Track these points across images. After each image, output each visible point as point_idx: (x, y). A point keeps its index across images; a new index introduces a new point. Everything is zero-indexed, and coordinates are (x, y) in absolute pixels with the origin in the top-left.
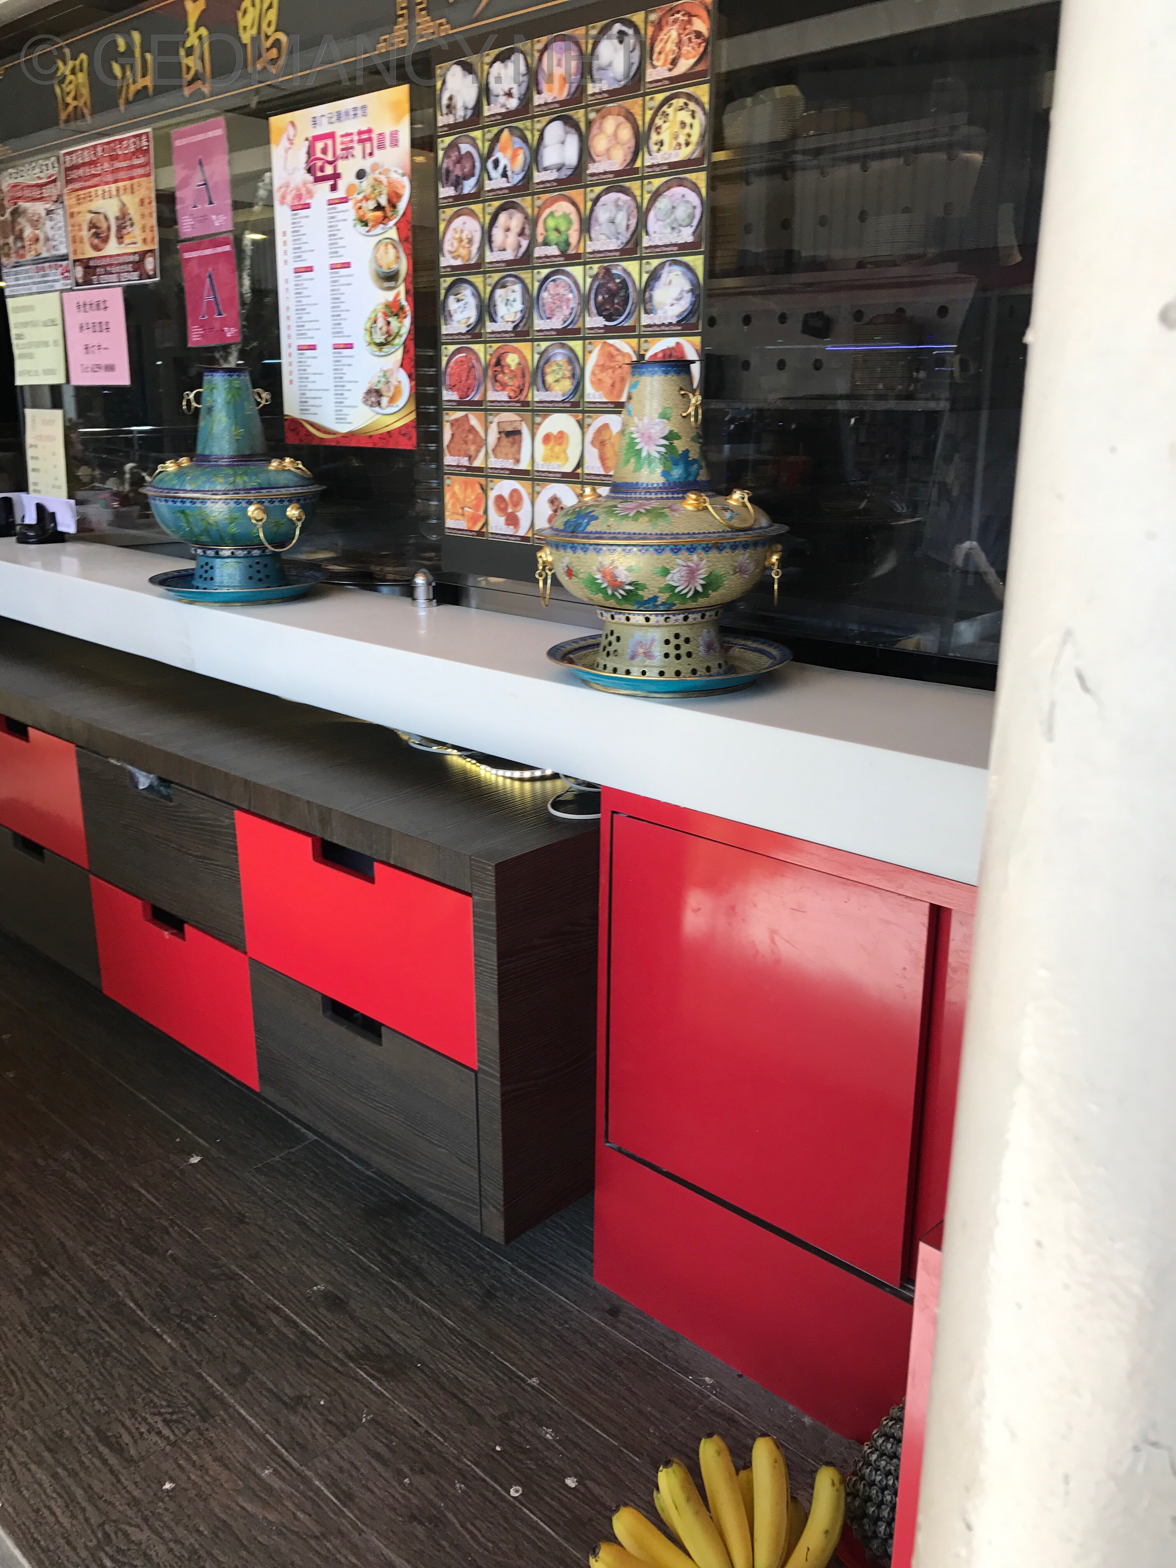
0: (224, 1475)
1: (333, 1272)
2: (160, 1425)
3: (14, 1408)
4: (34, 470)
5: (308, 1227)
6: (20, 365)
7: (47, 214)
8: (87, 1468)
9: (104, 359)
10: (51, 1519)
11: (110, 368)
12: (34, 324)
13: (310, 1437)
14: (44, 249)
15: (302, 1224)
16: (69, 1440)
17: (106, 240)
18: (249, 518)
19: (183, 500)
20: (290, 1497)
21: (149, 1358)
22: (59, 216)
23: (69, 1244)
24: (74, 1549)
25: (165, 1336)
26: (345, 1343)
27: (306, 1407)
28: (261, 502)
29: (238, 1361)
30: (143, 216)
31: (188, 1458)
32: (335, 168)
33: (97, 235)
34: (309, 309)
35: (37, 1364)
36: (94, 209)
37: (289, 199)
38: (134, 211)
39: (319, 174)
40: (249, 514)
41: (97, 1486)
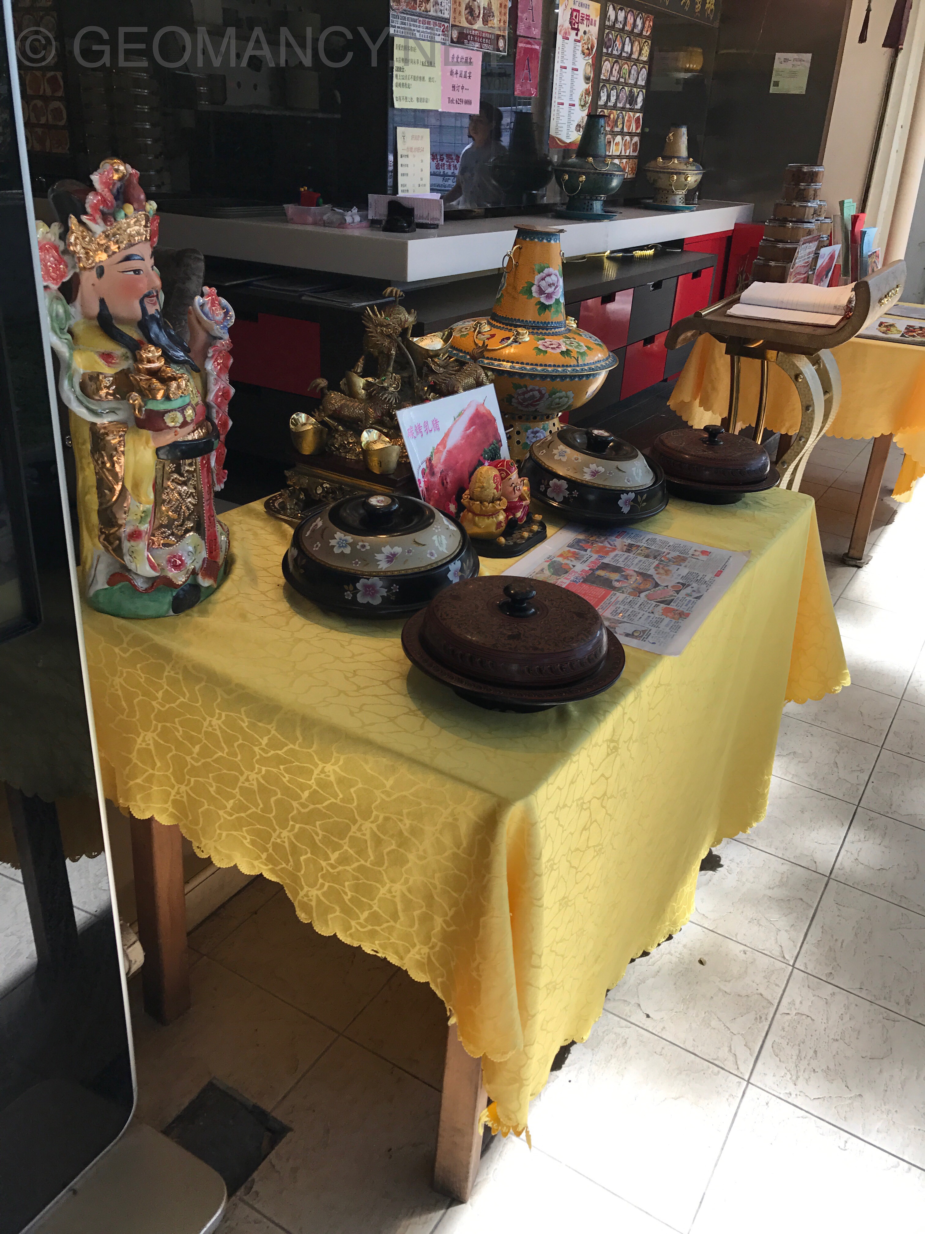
4: (402, 175)
6: (397, 92)
9: (464, 96)
11: (469, 102)
12: (412, 62)
14: (432, 9)
17: (475, 19)
30: (501, 13)
32: (578, 27)
33: (470, 14)
34: (562, 86)
37: (562, 33)
38: (495, 9)
39: (573, 26)
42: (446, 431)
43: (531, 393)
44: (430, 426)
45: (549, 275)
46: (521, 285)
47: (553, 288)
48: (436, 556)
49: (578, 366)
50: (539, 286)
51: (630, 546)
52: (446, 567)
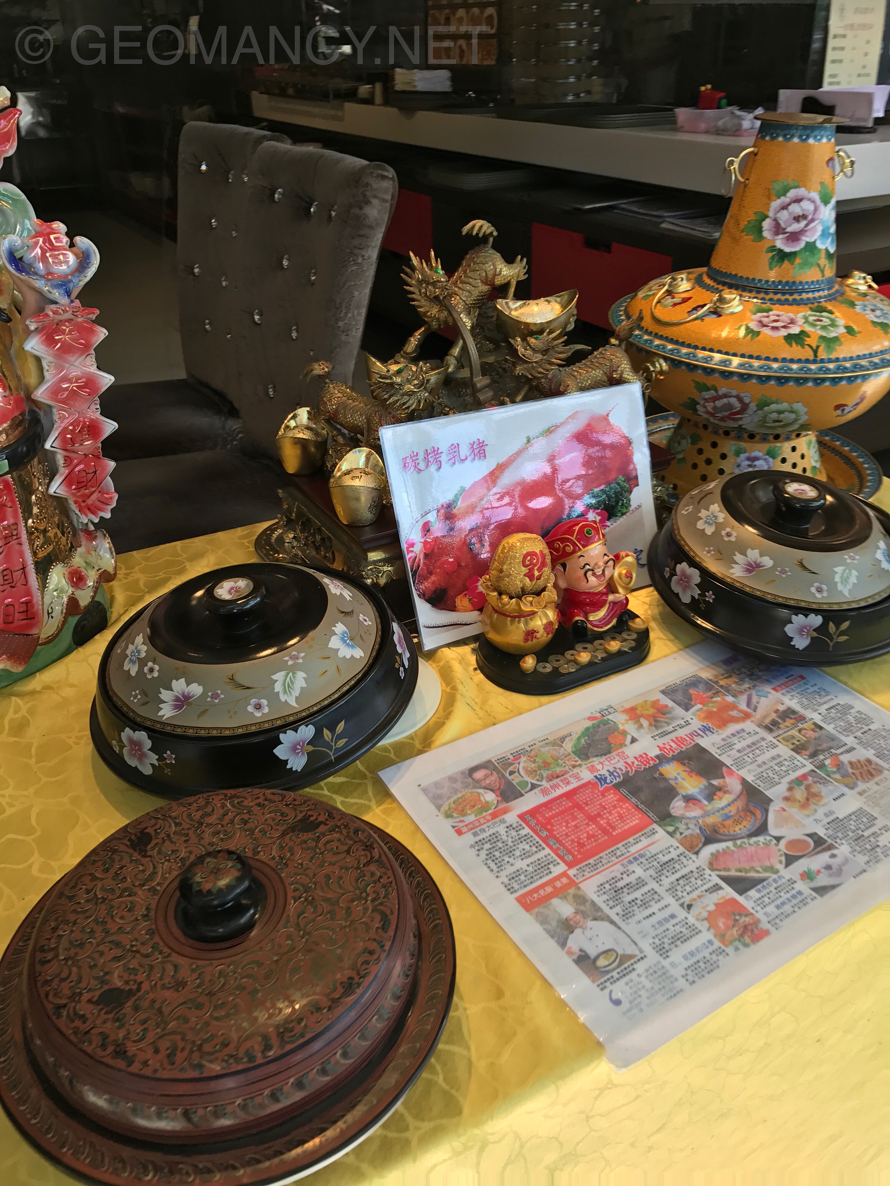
4: (834, 62)
42: (502, 459)
43: (725, 401)
44: (464, 451)
45: (798, 200)
46: (748, 216)
47: (803, 223)
48: (266, 710)
49: (814, 362)
50: (775, 220)
51: (789, 713)
52: (273, 734)
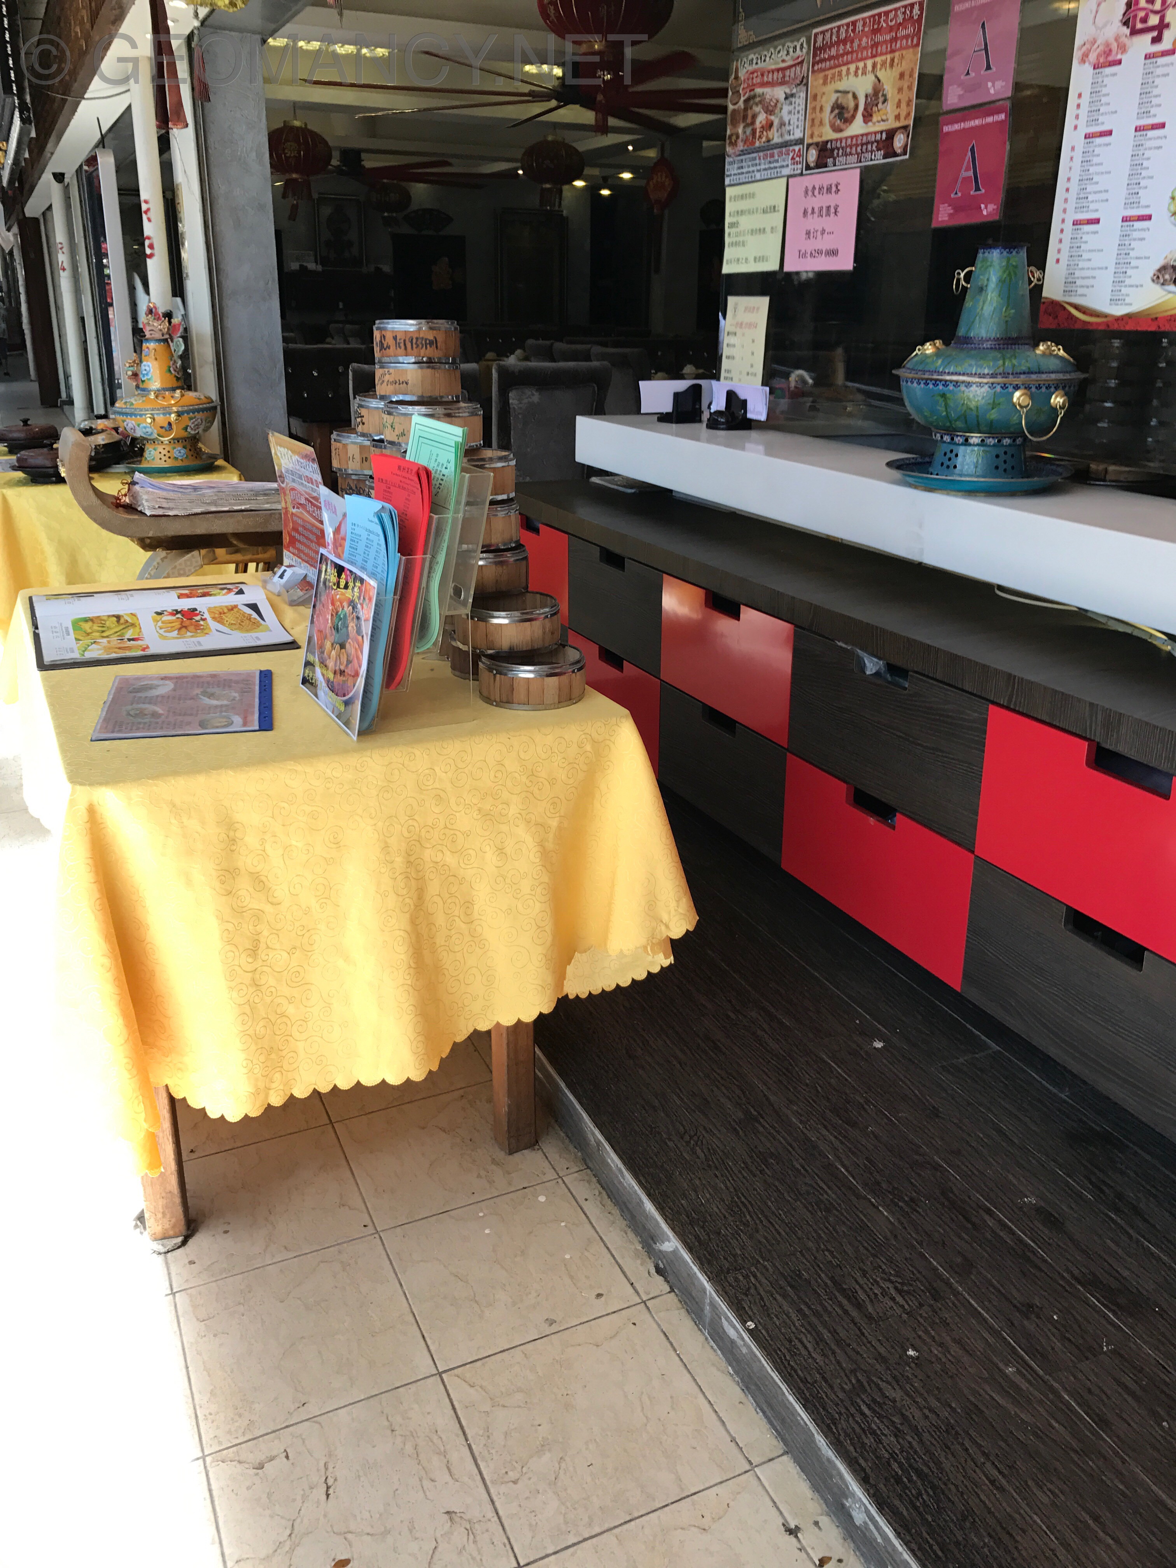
0: (966, 1359)
1: (1042, 1188)
2: (893, 1291)
3: (751, 1237)
4: (728, 357)
5: (1007, 1136)
6: (728, 253)
7: (786, 98)
8: (830, 1313)
9: (824, 243)
10: (804, 1352)
11: (833, 253)
12: (750, 212)
13: (1049, 1349)
14: (776, 135)
15: (1000, 1131)
16: (809, 1282)
17: (849, 121)
18: (1014, 405)
19: (946, 383)
20: (1041, 1402)
21: (869, 1225)
22: (800, 100)
23: (772, 1098)
24: (831, 1387)
25: (880, 1208)
26: (1069, 1264)
27: (1038, 1317)
28: (1028, 388)
29: (959, 1252)
30: (900, 90)
31: (926, 1332)
32: (1162, 19)
33: (840, 116)
34: (1096, 178)
35: (766, 1203)
36: (841, 89)
37: (1093, 57)
38: (889, 88)
39: (1139, 26)
40: (1015, 400)
41: (843, 1334)
